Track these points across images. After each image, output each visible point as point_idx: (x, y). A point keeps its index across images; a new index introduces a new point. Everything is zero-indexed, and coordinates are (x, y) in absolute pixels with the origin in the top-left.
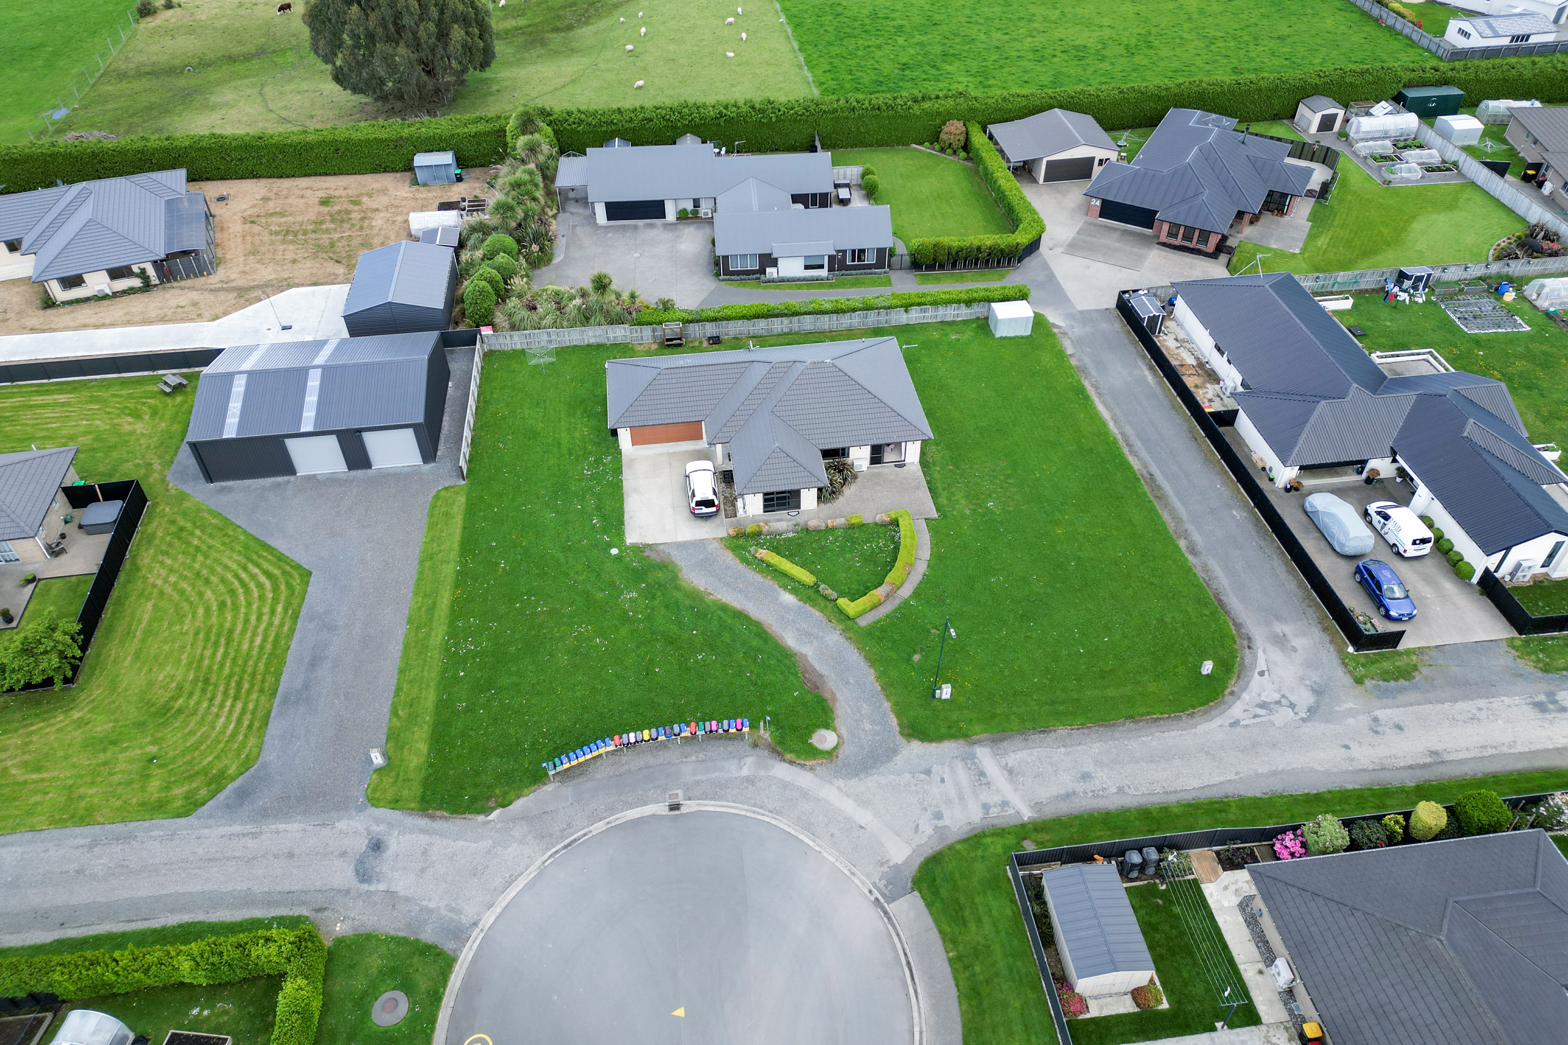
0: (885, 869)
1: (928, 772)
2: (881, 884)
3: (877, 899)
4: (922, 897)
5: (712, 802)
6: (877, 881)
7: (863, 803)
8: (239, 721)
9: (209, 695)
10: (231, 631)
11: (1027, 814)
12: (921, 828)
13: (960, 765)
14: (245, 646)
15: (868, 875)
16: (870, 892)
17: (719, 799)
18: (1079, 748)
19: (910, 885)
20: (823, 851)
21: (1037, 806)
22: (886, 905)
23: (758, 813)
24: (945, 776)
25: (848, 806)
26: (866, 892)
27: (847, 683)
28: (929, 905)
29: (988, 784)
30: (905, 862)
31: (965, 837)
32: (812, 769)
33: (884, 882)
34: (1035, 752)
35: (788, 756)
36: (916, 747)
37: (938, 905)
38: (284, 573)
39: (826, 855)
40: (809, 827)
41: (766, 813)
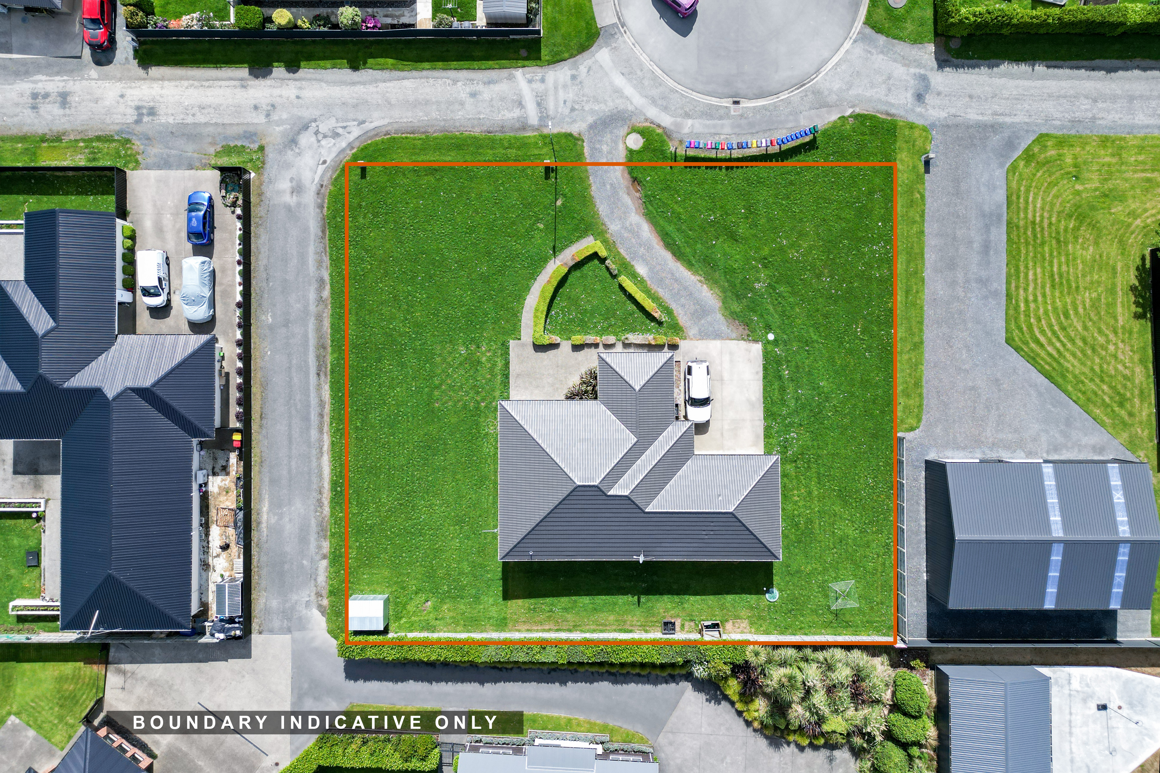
1: (573, 110)
3: (622, 27)
4: (596, 23)
5: (713, 104)
6: (620, 38)
7: (618, 92)
8: (1027, 202)
9: (1053, 228)
10: (1053, 286)
11: (519, 74)
12: (585, 70)
13: (551, 113)
14: (1039, 270)
17: (708, 106)
18: (471, 116)
19: (602, 33)
21: (511, 78)
22: (618, 23)
24: (562, 105)
25: (629, 90)
27: (612, 185)
29: (537, 97)
30: (601, 48)
31: (561, 63)
32: (646, 120)
33: (616, 37)
35: (659, 131)
36: (575, 130)
38: (1026, 343)
39: (648, 59)
41: (679, 92)
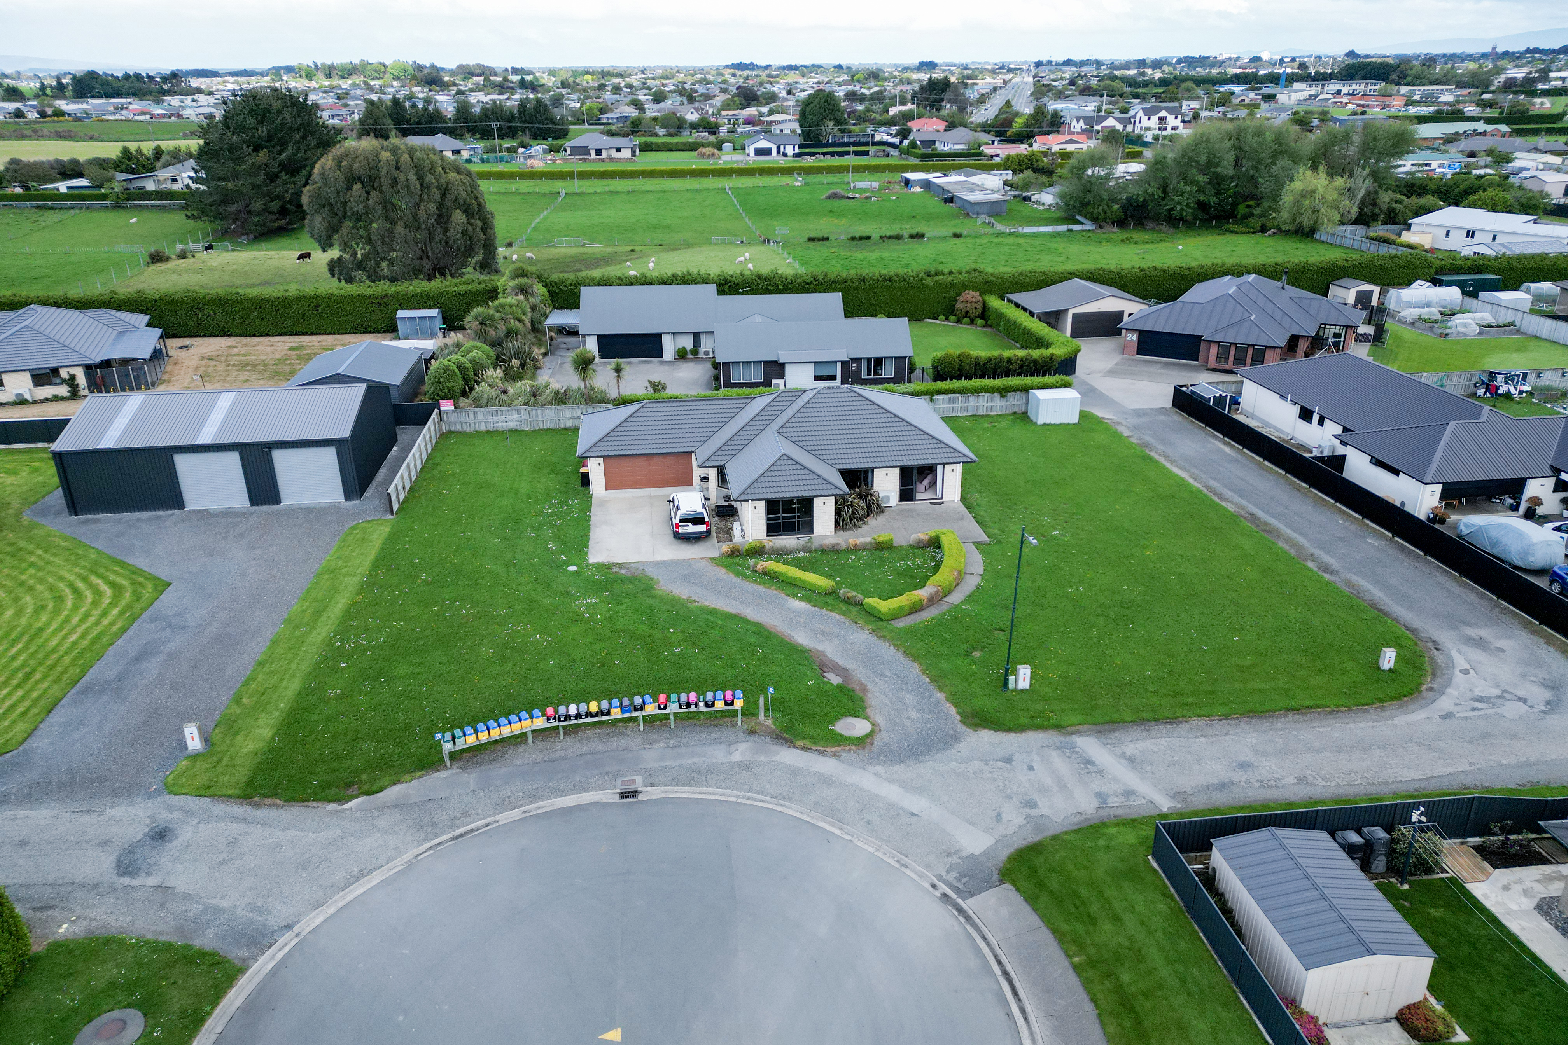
0: (955, 859)
1: (1008, 760)
2: (951, 877)
3: (945, 895)
4: (1018, 890)
5: (687, 789)
6: (944, 874)
7: (915, 789)
10: (41, 630)
11: (1165, 804)
12: (1005, 817)
13: (1054, 755)
14: (54, 643)
15: (928, 866)
16: (934, 886)
17: (697, 784)
18: (1227, 738)
19: (995, 877)
20: (855, 841)
21: (1178, 795)
22: (960, 901)
23: (755, 800)
24: (1034, 764)
25: (891, 792)
26: (927, 886)
27: (882, 675)
28: (1031, 900)
29: (1100, 772)
30: (985, 853)
31: (1075, 828)
32: (834, 755)
33: (954, 874)
34: (1164, 742)
35: (800, 743)
36: (987, 737)
37: (1045, 899)
38: (136, 584)
39: (859, 844)
40: (833, 813)
41: (768, 798)
